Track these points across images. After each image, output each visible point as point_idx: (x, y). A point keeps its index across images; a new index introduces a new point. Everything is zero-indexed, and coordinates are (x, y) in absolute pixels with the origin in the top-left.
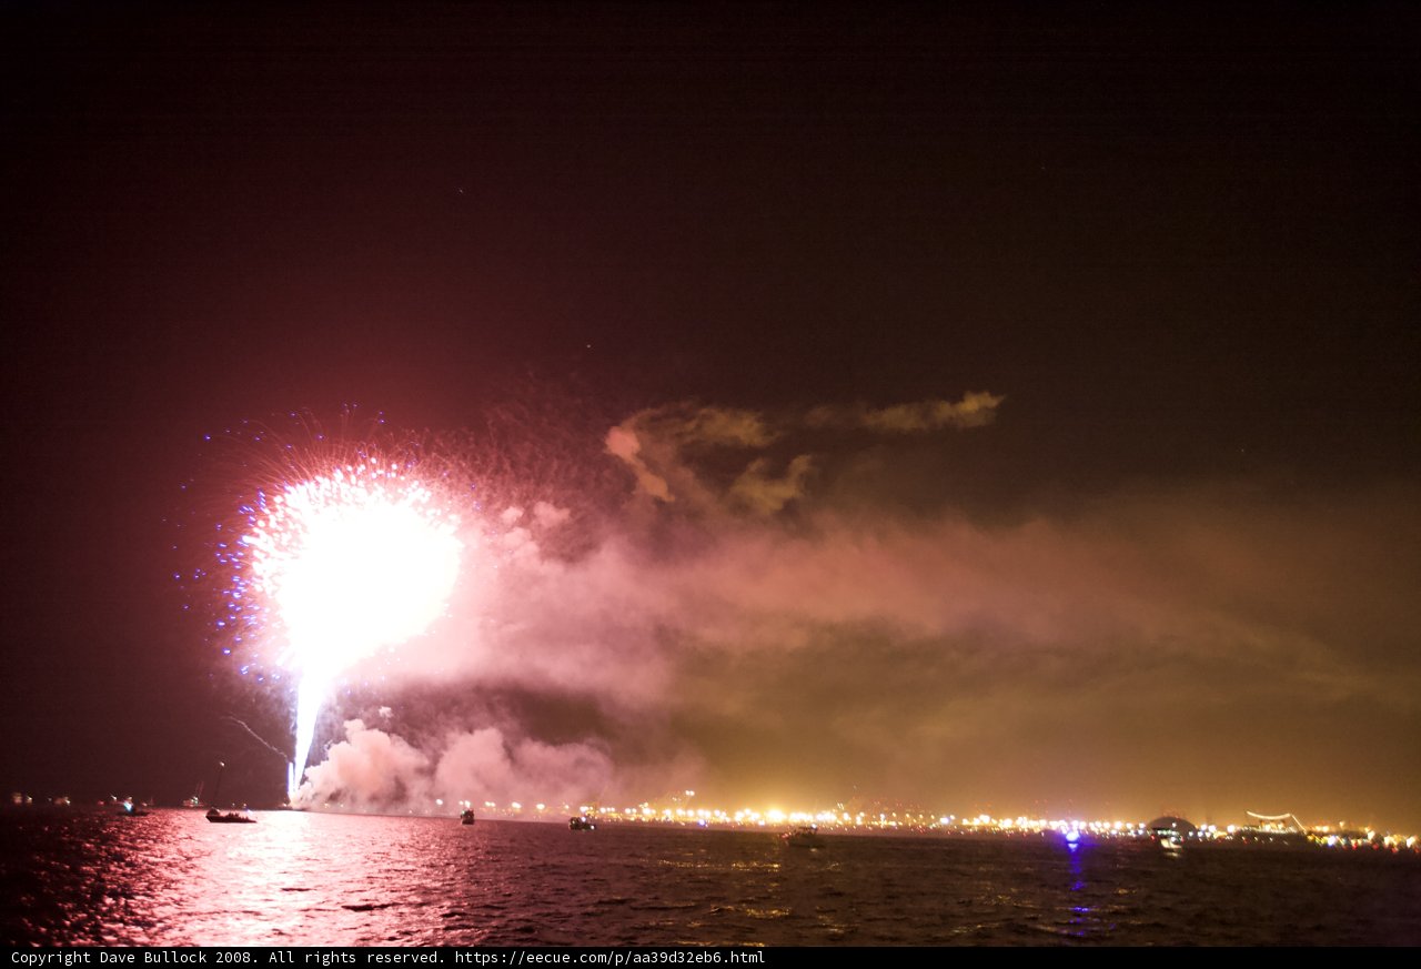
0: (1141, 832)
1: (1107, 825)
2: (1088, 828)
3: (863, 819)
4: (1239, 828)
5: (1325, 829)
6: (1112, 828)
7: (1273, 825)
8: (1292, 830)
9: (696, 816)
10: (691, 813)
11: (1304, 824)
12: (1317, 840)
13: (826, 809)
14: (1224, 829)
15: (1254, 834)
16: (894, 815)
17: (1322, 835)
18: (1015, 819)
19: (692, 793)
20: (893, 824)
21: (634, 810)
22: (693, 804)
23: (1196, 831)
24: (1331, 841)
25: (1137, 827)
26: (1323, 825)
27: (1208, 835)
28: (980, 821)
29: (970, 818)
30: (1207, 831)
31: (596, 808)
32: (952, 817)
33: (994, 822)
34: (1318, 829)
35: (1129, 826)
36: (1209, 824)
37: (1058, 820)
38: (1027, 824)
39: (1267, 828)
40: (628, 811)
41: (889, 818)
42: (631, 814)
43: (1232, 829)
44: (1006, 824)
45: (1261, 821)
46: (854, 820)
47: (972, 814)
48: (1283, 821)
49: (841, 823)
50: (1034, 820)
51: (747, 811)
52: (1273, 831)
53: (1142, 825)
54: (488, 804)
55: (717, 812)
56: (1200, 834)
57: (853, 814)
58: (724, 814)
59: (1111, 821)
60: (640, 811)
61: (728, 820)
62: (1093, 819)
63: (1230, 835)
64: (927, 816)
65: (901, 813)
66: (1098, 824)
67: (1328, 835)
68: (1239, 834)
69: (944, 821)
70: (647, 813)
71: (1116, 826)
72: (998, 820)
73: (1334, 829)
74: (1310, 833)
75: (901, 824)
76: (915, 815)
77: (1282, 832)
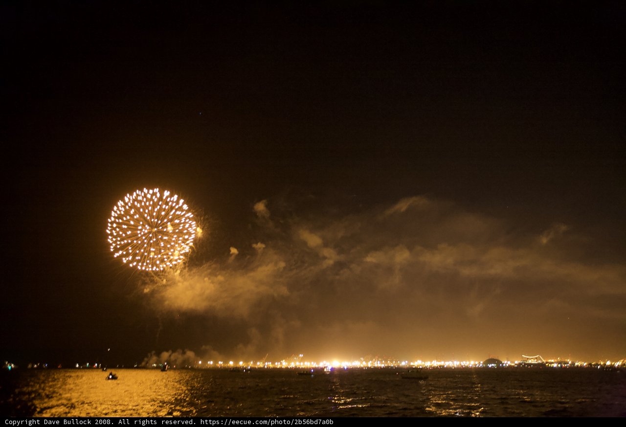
0: (481, 365)
1: (468, 363)
2: (460, 364)
3: (371, 364)
4: (519, 362)
5: (553, 361)
6: (470, 364)
7: (532, 360)
8: (540, 362)
9: (304, 365)
10: (302, 364)
11: (544, 359)
12: (550, 365)
13: (356, 360)
14: (514, 362)
15: (525, 364)
16: (383, 362)
17: (552, 363)
18: (431, 362)
19: (302, 355)
20: (383, 366)
21: (279, 363)
22: (302, 360)
23: (503, 364)
24: (555, 365)
25: (480, 363)
26: (551, 359)
27: (507, 365)
28: (418, 363)
29: (413, 362)
30: (507, 363)
31: (263, 363)
32: (407, 362)
33: (423, 363)
34: (550, 361)
35: (477, 363)
36: (508, 361)
37: (448, 361)
38: (436, 363)
39: (530, 362)
40: (276, 364)
41: (381, 363)
42: (278, 365)
43: (516, 362)
44: (428, 364)
45: (528, 359)
46: (367, 364)
47: (414, 360)
48: (536, 358)
49: (362, 366)
50: (439, 361)
51: (325, 362)
52: (532, 362)
53: (482, 362)
54: (220, 363)
55: (312, 363)
56: (504, 365)
57: (367, 361)
58: (315, 363)
59: (469, 361)
60: (281, 364)
61: (317, 366)
62: (463, 361)
63: (516, 364)
64: (396, 361)
65: (386, 361)
66: (464, 362)
67: (554, 363)
68: (520, 364)
69: (404, 364)
70: (284, 364)
71: (472, 362)
72: (425, 362)
73: (556, 361)
74: (547, 363)
75: (386, 365)
76: (392, 361)
77: (536, 363)
